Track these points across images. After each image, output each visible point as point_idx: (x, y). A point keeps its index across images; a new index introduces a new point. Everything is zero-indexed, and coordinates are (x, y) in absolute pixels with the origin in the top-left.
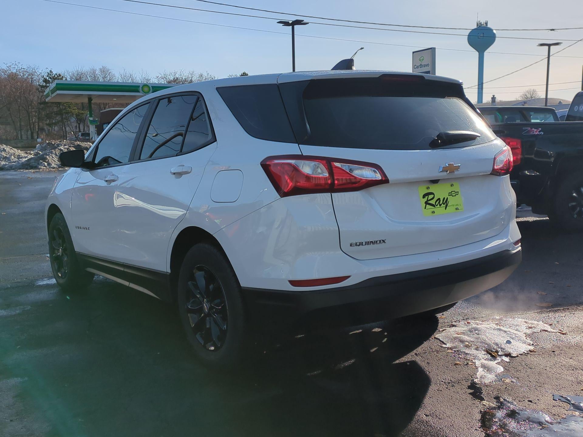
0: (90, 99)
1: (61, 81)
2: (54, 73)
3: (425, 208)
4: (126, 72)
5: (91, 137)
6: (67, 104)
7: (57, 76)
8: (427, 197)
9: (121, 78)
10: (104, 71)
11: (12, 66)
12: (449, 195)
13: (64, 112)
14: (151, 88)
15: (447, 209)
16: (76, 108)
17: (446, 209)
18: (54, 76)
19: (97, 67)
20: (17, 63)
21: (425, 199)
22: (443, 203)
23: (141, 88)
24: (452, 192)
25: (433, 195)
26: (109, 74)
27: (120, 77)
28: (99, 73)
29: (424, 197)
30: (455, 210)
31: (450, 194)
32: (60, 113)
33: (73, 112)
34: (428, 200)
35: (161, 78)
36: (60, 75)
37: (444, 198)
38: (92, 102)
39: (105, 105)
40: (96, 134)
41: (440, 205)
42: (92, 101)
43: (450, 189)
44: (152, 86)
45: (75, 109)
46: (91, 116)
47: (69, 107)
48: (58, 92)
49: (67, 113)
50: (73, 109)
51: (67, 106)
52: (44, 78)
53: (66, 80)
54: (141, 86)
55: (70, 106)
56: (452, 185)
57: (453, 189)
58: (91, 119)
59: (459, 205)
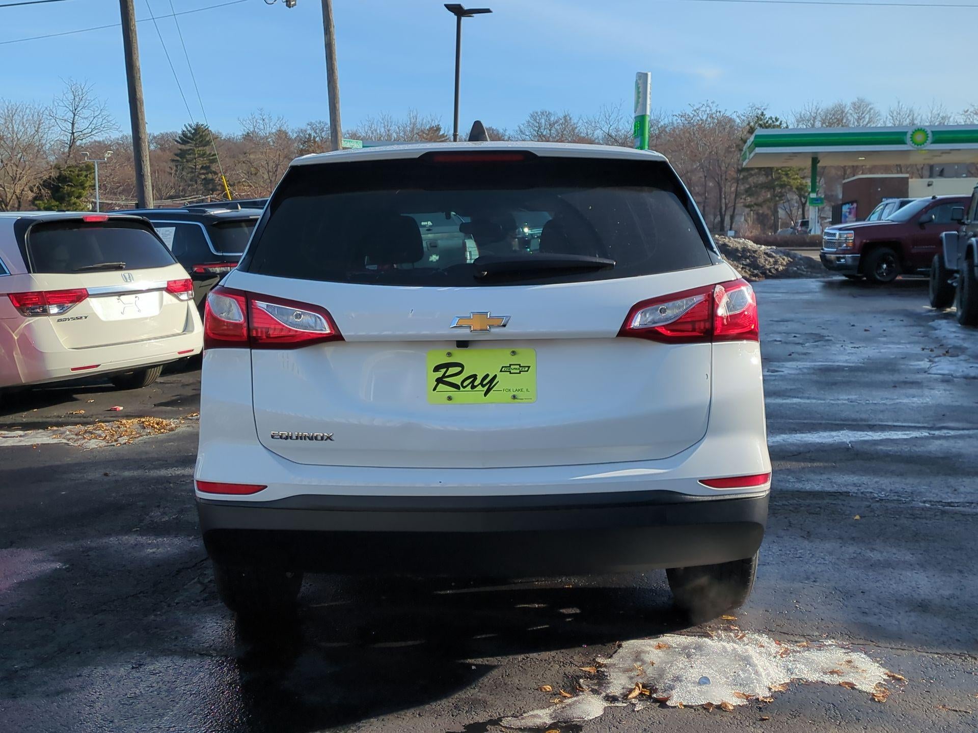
0: (815, 160)
1: (779, 129)
2: (768, 116)
3: (434, 389)
4: (902, 105)
5: (809, 229)
6: (783, 169)
7: (773, 121)
8: (443, 370)
9: (891, 118)
10: (859, 106)
11: (701, 109)
12: (501, 371)
13: (777, 184)
14: (930, 135)
15: (488, 396)
16: (798, 177)
17: (486, 394)
18: (767, 122)
19: (848, 101)
20: (710, 102)
21: (440, 374)
22: (481, 383)
23: (909, 136)
24: (510, 365)
25: (461, 369)
26: (869, 111)
27: (888, 115)
28: (850, 111)
29: (437, 369)
30: (510, 400)
31: (506, 369)
32: (769, 186)
33: (792, 183)
34: (444, 376)
35: (972, 114)
36: (777, 120)
37: (487, 376)
38: (818, 165)
39: (855, 170)
40: (818, 222)
41: (473, 387)
42: (818, 163)
43: (508, 359)
44: (932, 132)
45: (797, 179)
46: (813, 190)
47: (787, 175)
48: (758, 150)
49: (783, 186)
50: (794, 179)
51: (784, 173)
52: (751, 127)
53: (787, 127)
54: (910, 133)
55: (789, 172)
56: (514, 353)
57: (514, 360)
58: (813, 195)
59: (525, 390)
